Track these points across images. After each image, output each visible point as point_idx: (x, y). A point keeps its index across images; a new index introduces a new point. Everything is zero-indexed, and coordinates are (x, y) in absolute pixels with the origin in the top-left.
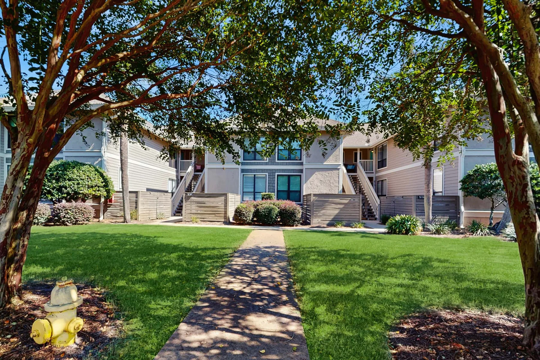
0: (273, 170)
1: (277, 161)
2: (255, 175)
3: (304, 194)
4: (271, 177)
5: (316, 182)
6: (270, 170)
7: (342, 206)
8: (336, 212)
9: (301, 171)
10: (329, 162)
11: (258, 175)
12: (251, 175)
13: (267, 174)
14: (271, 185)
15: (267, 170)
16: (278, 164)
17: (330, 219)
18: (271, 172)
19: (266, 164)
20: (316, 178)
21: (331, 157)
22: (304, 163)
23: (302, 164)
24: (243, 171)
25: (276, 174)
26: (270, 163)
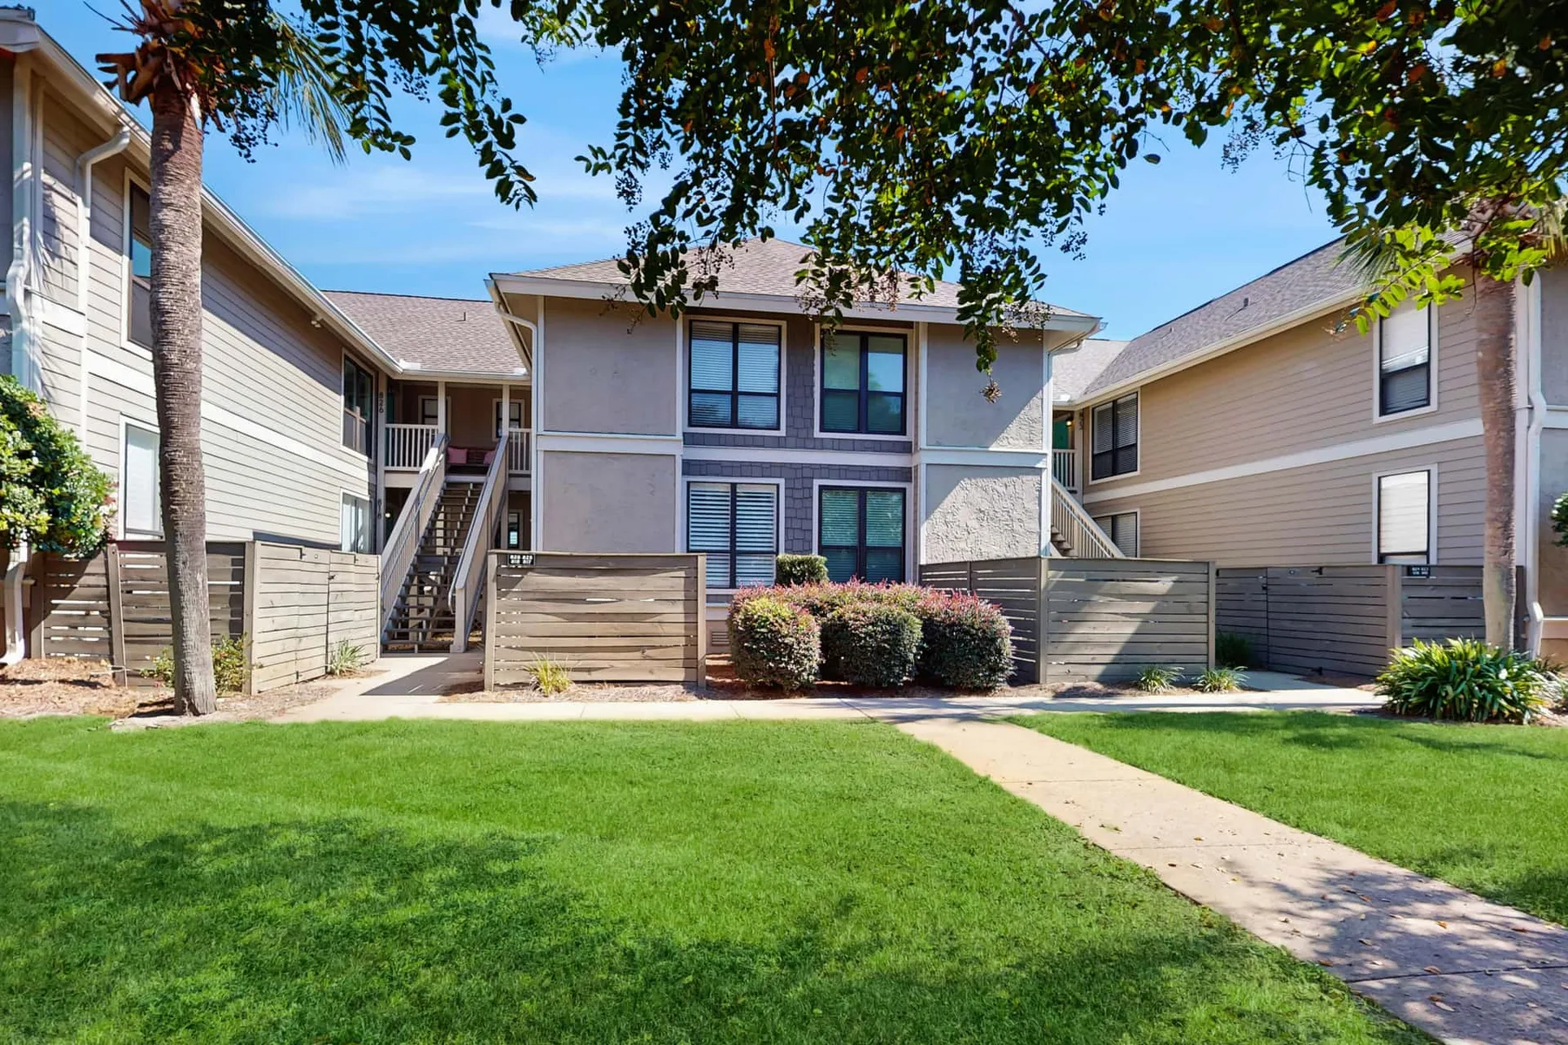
0: (802, 466)
1: (817, 434)
2: (734, 486)
3: (923, 562)
4: (798, 494)
5: (965, 516)
6: (791, 466)
7: (1145, 607)
8: (1129, 629)
9: (906, 474)
10: (1010, 443)
11: (746, 484)
12: (718, 486)
13: (782, 482)
14: (796, 524)
15: (782, 465)
16: (821, 445)
17: (1108, 659)
18: (798, 476)
19: (778, 444)
20: (964, 499)
21: (1013, 428)
22: (923, 443)
23: (907, 448)
24: (689, 467)
25: (817, 483)
26: (791, 441)
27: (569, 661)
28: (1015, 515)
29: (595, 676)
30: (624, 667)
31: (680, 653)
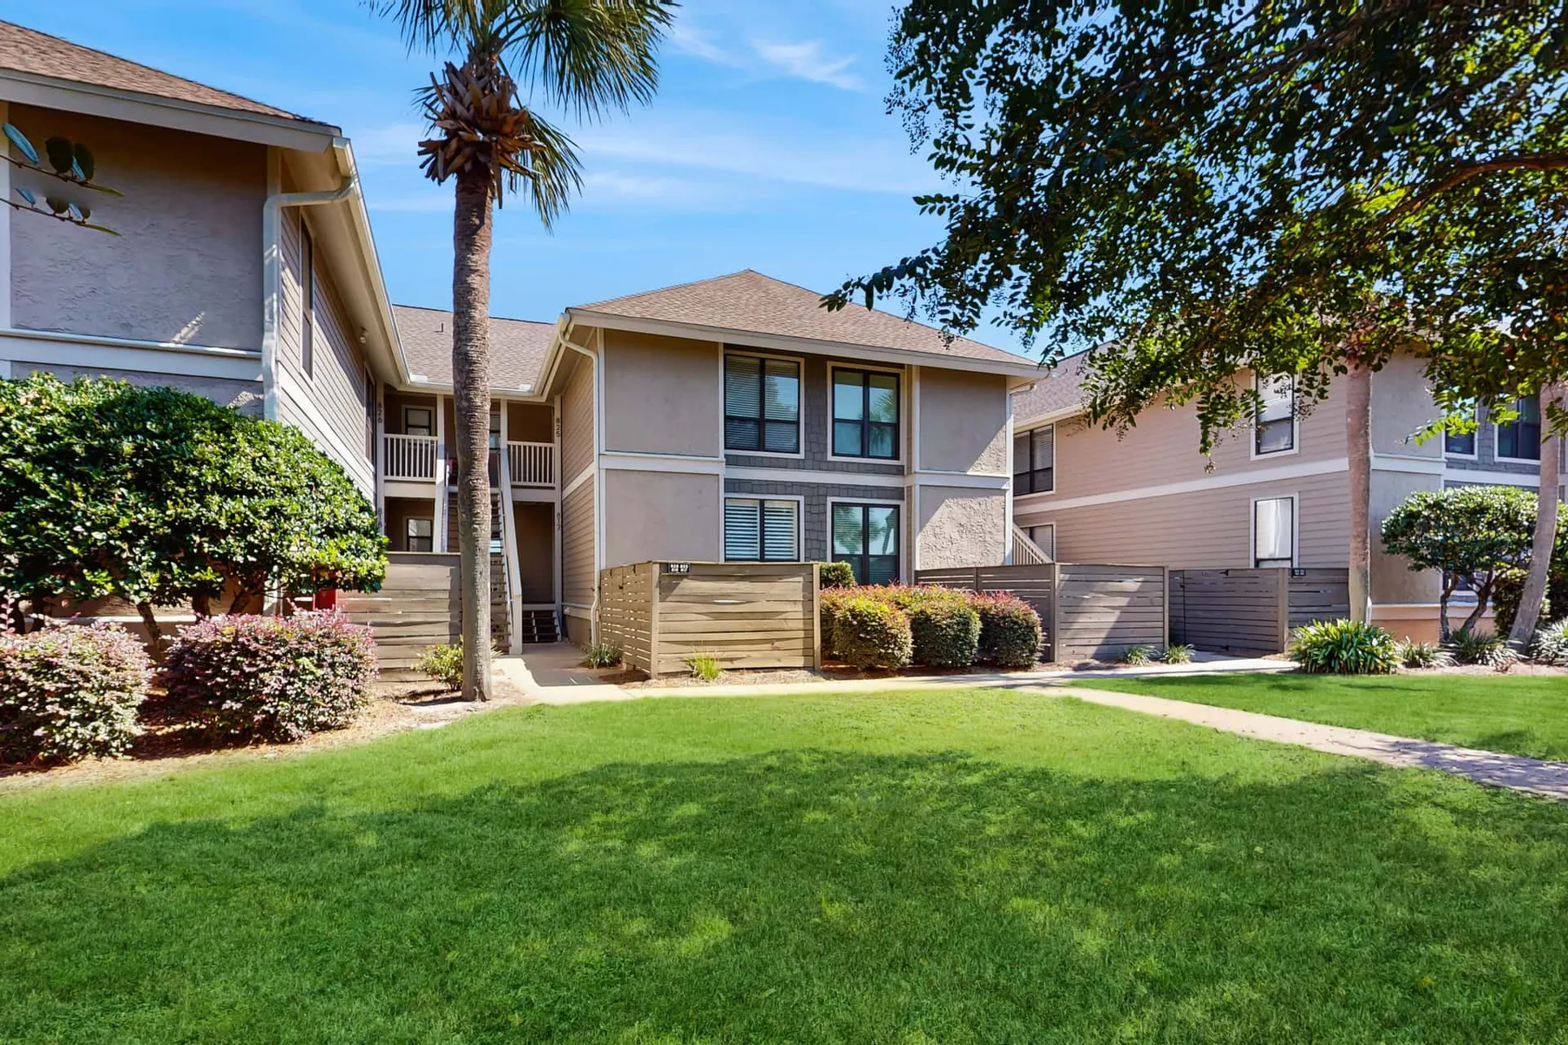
0: (818, 485)
1: (830, 458)
2: (762, 502)
3: (918, 568)
4: (815, 510)
5: (950, 530)
6: (808, 485)
7: (1123, 601)
8: (1112, 618)
9: (899, 493)
10: (981, 469)
11: (776, 501)
12: (749, 500)
13: (801, 499)
14: (814, 536)
15: (802, 485)
16: (833, 468)
17: (1099, 642)
18: (815, 493)
19: (799, 465)
20: (948, 514)
21: (985, 455)
22: (916, 467)
23: (899, 471)
24: (732, 485)
25: (830, 500)
26: (809, 463)
27: (717, 652)
28: (987, 528)
29: (737, 665)
30: (757, 656)
31: (799, 644)
